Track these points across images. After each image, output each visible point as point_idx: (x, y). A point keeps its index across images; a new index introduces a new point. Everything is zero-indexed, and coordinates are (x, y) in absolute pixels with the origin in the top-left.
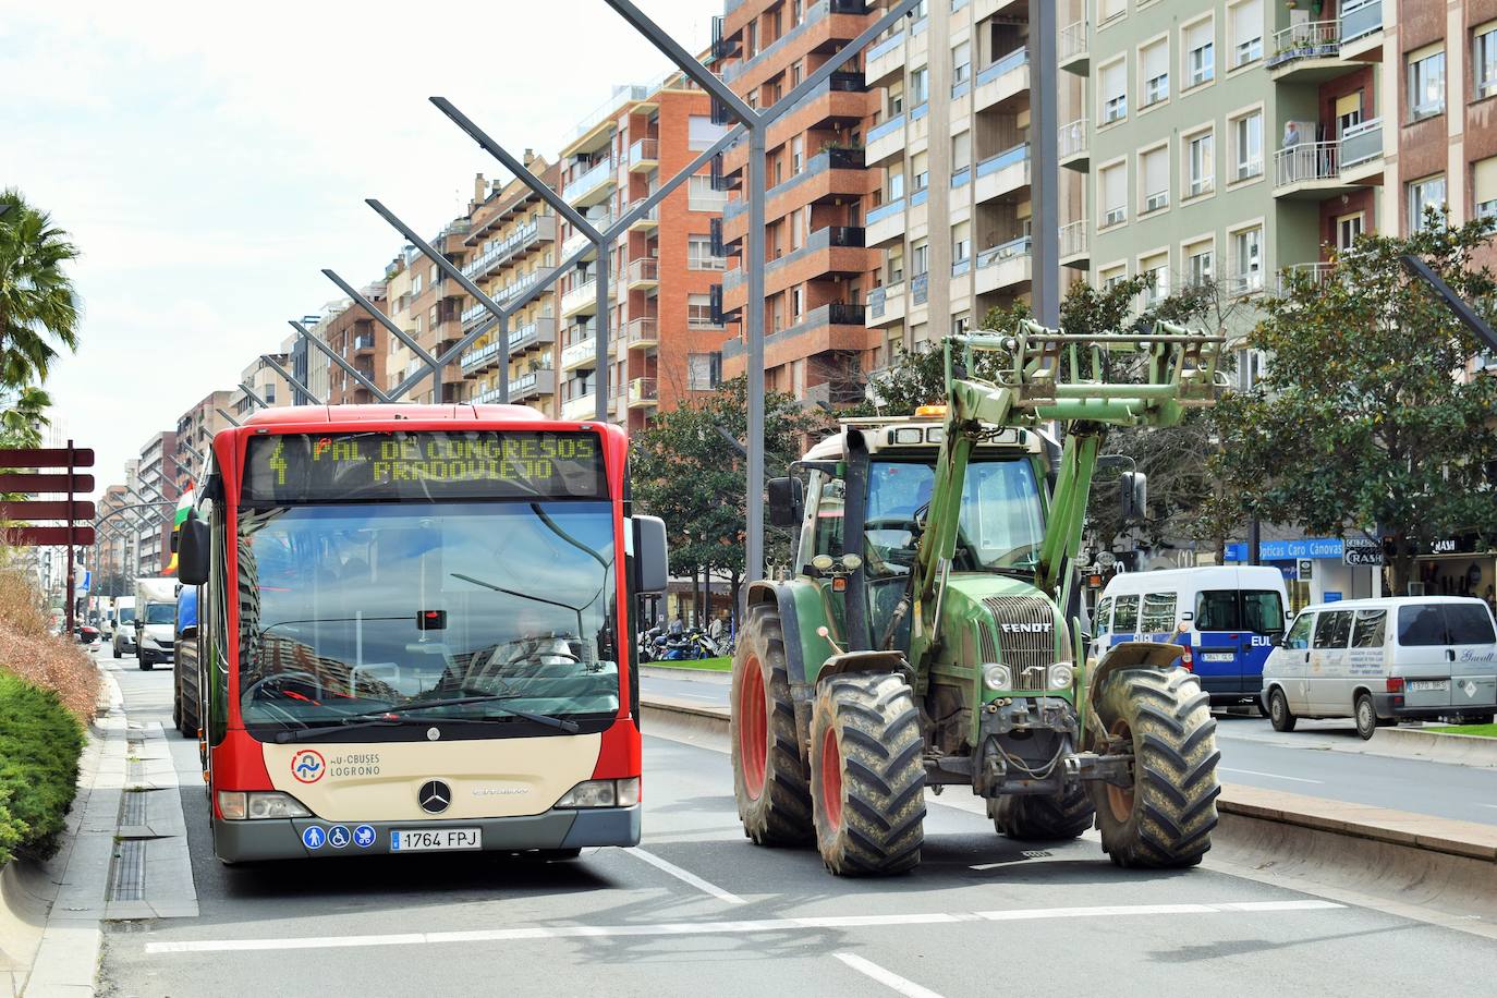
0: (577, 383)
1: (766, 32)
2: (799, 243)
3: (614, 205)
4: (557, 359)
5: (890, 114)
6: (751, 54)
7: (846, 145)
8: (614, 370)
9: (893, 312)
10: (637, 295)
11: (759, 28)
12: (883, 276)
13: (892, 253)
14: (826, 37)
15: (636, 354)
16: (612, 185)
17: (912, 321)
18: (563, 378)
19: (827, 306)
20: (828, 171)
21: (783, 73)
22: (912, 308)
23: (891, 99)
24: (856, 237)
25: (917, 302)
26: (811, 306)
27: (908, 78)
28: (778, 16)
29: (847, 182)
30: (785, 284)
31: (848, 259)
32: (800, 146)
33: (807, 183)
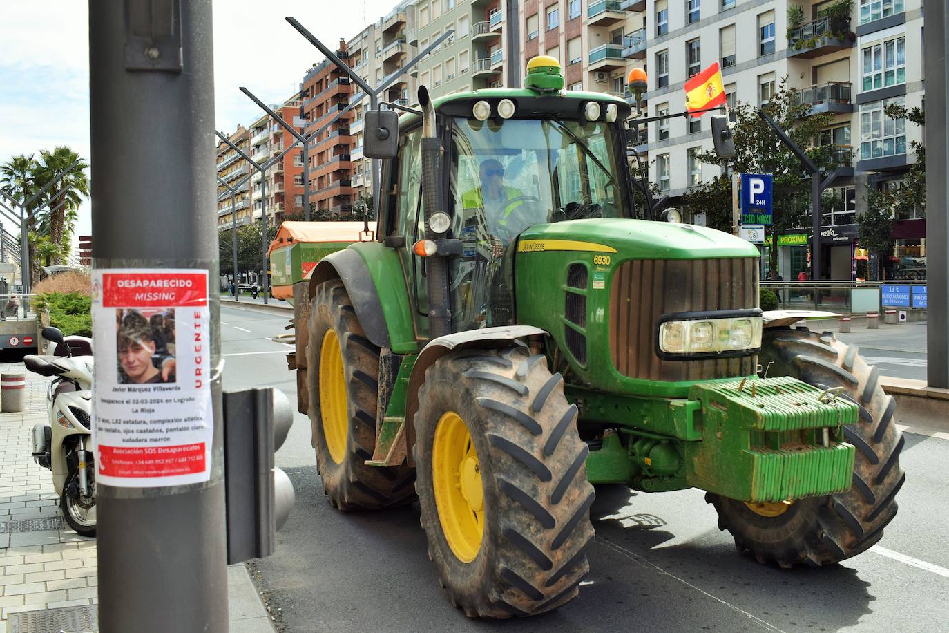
0: (258, 204)
1: (317, 89)
2: (329, 160)
3: (268, 145)
4: (251, 196)
5: (358, 118)
6: (313, 96)
7: (344, 128)
8: (270, 200)
9: (360, 182)
10: (277, 175)
11: (315, 88)
12: (357, 171)
13: (359, 163)
14: (337, 92)
15: (277, 195)
16: (268, 138)
17: (366, 186)
18: (253, 203)
19: (339, 181)
20: (338, 136)
21: (323, 103)
22: (366, 182)
23: (358, 113)
24: (348, 158)
25: (367, 180)
26: (334, 180)
27: (363, 106)
28: (321, 84)
29: (344, 140)
30: (325, 173)
31: (345, 165)
32: (329, 128)
33: (332, 140)
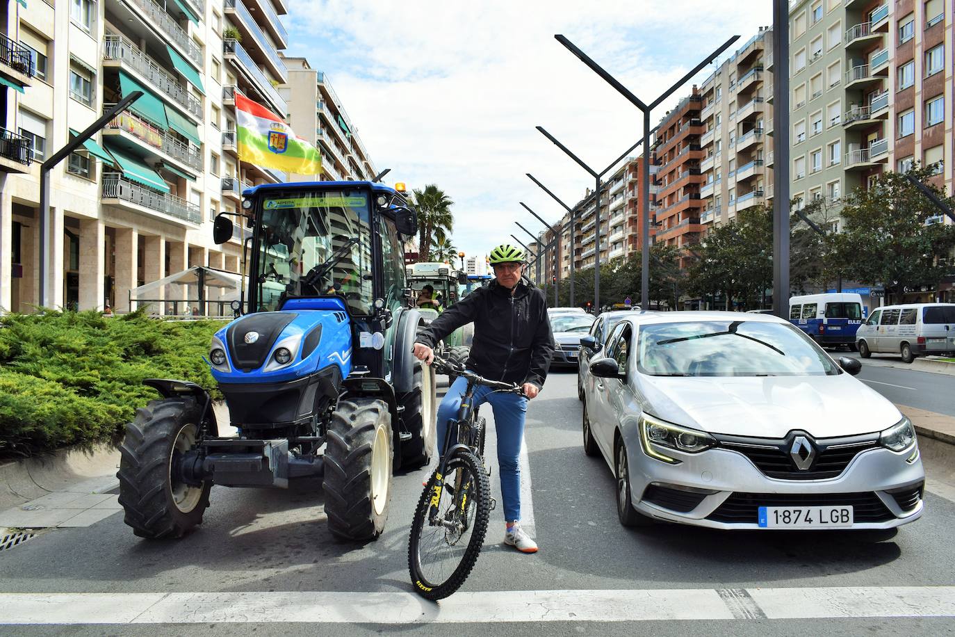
0: (614, 246)
1: (669, 135)
2: (680, 199)
3: (624, 193)
4: (608, 240)
5: (709, 156)
6: (665, 142)
7: (695, 168)
8: (624, 242)
9: (709, 219)
10: (631, 219)
11: (667, 134)
12: (706, 208)
13: (709, 201)
15: (631, 237)
16: (623, 187)
17: (716, 221)
18: (610, 245)
19: (688, 219)
22: (716, 217)
23: (709, 152)
24: (698, 196)
25: (717, 215)
26: (683, 219)
27: (715, 144)
29: (695, 179)
30: (675, 213)
31: (695, 203)
32: (680, 169)
33: (683, 180)
